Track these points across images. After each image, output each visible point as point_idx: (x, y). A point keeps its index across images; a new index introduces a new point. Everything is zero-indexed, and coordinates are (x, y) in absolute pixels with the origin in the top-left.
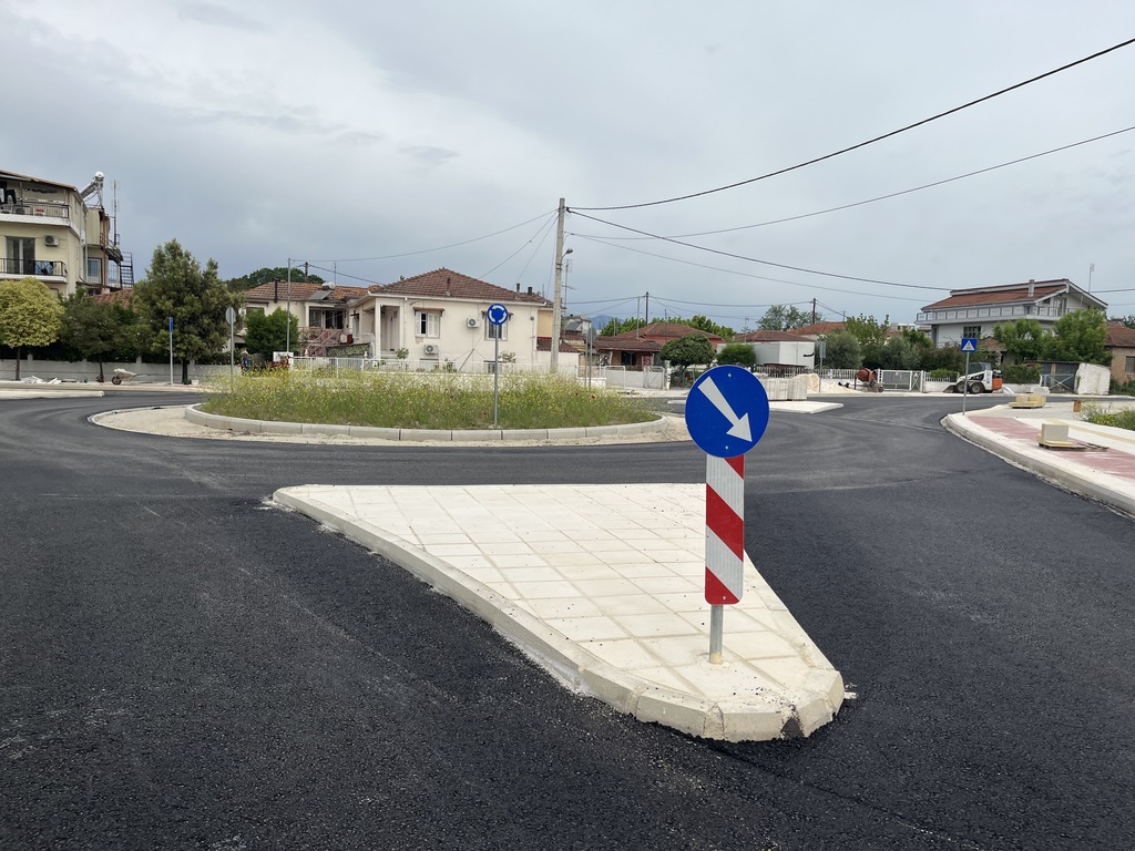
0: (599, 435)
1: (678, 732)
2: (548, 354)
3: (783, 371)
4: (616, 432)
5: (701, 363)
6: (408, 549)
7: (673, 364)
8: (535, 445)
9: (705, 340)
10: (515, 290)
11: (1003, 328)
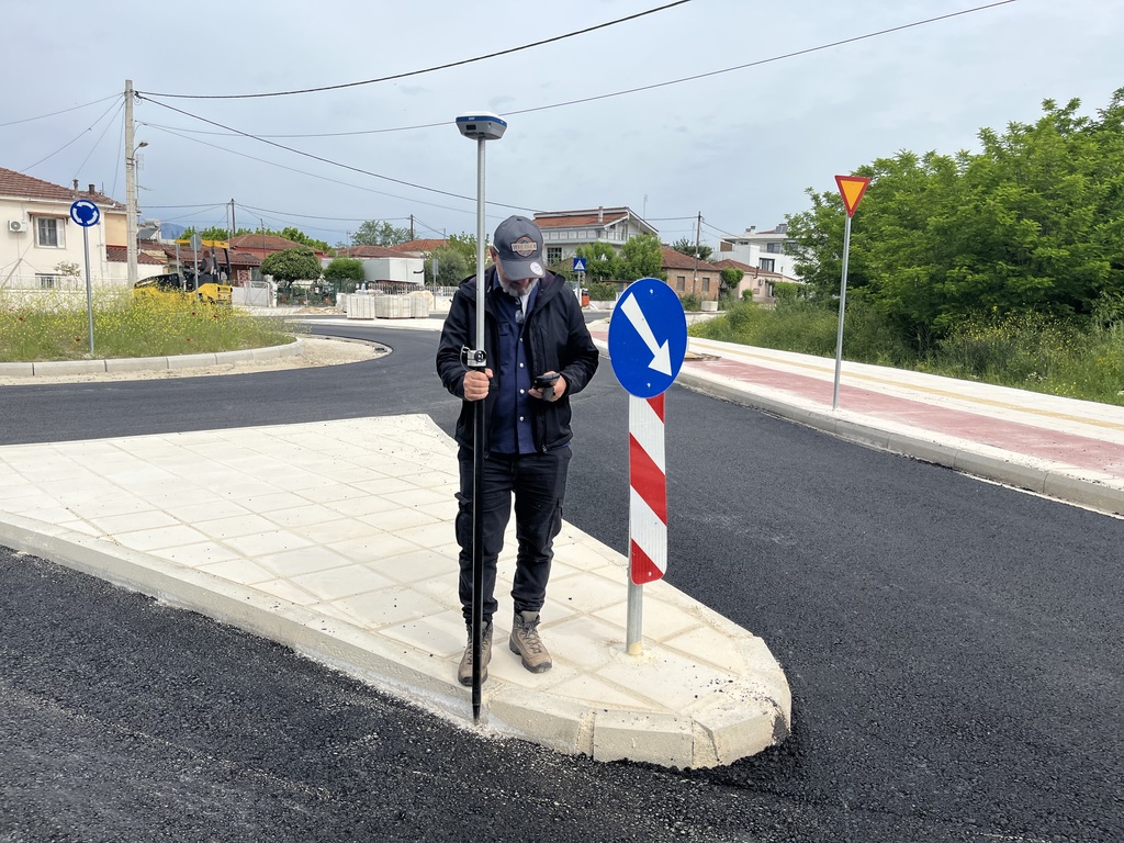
0: (233, 361)
1: (660, 769)
2: (123, 267)
3: (395, 288)
4: (251, 357)
5: (309, 278)
6: (88, 544)
7: (277, 278)
8: (154, 377)
9: (311, 254)
10: (73, 188)
11: (583, 250)
